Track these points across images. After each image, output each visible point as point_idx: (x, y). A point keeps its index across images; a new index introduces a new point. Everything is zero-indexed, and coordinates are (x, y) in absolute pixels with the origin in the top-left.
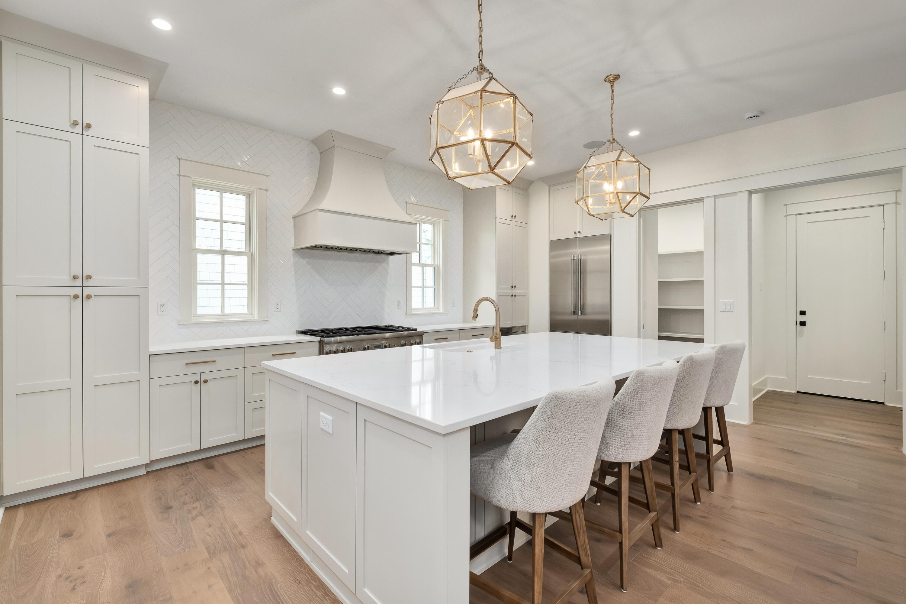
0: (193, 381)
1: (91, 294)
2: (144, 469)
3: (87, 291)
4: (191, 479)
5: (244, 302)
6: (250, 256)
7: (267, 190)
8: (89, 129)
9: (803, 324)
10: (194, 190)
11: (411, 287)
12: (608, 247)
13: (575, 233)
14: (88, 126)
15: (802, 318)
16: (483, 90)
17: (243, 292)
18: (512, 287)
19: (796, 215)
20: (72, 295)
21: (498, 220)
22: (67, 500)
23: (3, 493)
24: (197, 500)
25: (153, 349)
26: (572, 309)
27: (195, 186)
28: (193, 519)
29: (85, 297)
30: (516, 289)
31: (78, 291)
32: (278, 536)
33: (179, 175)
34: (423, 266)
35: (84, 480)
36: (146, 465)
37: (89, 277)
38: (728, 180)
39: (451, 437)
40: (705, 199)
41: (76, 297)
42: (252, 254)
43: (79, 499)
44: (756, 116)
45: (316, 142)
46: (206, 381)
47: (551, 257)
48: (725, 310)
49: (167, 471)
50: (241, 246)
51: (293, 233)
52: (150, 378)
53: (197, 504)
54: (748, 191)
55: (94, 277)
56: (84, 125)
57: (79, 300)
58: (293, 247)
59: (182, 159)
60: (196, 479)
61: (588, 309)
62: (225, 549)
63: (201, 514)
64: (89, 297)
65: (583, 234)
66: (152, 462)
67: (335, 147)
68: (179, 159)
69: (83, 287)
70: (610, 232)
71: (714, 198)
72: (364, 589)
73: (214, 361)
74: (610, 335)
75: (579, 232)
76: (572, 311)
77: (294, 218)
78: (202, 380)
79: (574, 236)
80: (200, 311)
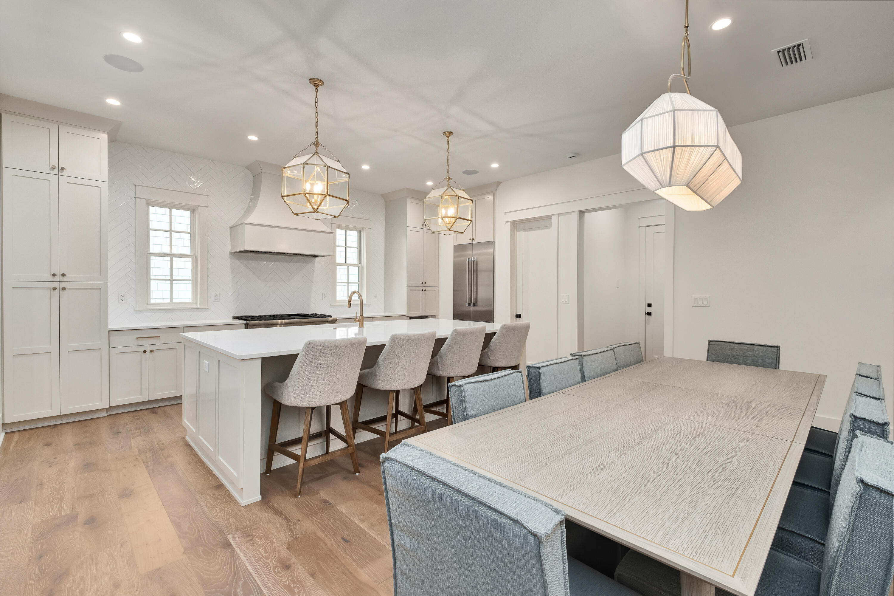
0: (142, 351)
1: (66, 287)
2: (105, 412)
3: (62, 285)
4: (138, 419)
5: (189, 295)
6: (194, 257)
7: (207, 207)
8: (63, 171)
9: (649, 314)
10: (148, 208)
11: (336, 283)
12: (492, 250)
13: (470, 239)
14: (63, 169)
15: (649, 310)
16: (305, 163)
17: (189, 286)
18: (423, 283)
19: (646, 226)
20: (52, 287)
21: (409, 229)
22: (48, 430)
23: (4, 422)
24: (139, 429)
25: (111, 326)
26: (467, 302)
27: (149, 204)
28: (133, 438)
29: (61, 289)
30: (426, 285)
31: (56, 285)
32: (188, 445)
33: (135, 198)
34: (348, 265)
35: (61, 416)
36: (107, 409)
37: (63, 275)
38: (557, 204)
39: (246, 362)
40: (552, 216)
41: (54, 289)
42: (196, 257)
43: (57, 428)
44: (574, 157)
45: (248, 168)
46: (152, 351)
47: (455, 257)
48: (564, 302)
49: (122, 414)
50: (187, 251)
51: (230, 240)
52: (109, 348)
53: (139, 431)
54: (578, 211)
55: (67, 275)
56: (60, 168)
57: (57, 291)
58: (230, 251)
59: (137, 185)
60: (142, 418)
61: (479, 303)
62: (150, 450)
63: (140, 435)
64: (64, 289)
65: (476, 241)
66: (111, 408)
67: (263, 173)
68: (135, 185)
69: (59, 282)
70: (494, 240)
71: (558, 216)
72: (218, 457)
73: (159, 337)
74: (493, 322)
75: (473, 239)
76: (467, 303)
77: (231, 228)
78: (149, 350)
79: (470, 242)
80: (152, 301)
